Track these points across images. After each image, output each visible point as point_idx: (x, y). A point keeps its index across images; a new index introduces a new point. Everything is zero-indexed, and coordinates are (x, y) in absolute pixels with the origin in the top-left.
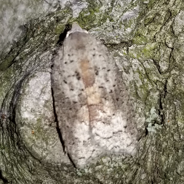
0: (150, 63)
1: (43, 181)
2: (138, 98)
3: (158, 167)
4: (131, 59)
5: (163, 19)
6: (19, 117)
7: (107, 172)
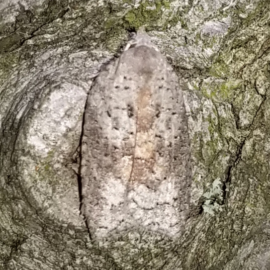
0: (227, 109)
1: (28, 238)
2: (200, 160)
3: (200, 261)
4: (204, 98)
5: (260, 47)
6: (24, 141)
7: (129, 252)
